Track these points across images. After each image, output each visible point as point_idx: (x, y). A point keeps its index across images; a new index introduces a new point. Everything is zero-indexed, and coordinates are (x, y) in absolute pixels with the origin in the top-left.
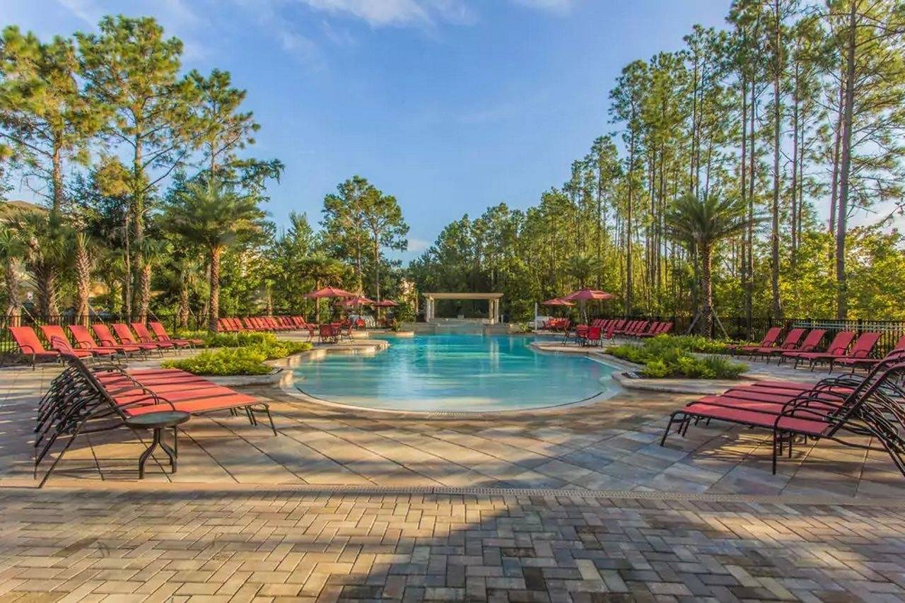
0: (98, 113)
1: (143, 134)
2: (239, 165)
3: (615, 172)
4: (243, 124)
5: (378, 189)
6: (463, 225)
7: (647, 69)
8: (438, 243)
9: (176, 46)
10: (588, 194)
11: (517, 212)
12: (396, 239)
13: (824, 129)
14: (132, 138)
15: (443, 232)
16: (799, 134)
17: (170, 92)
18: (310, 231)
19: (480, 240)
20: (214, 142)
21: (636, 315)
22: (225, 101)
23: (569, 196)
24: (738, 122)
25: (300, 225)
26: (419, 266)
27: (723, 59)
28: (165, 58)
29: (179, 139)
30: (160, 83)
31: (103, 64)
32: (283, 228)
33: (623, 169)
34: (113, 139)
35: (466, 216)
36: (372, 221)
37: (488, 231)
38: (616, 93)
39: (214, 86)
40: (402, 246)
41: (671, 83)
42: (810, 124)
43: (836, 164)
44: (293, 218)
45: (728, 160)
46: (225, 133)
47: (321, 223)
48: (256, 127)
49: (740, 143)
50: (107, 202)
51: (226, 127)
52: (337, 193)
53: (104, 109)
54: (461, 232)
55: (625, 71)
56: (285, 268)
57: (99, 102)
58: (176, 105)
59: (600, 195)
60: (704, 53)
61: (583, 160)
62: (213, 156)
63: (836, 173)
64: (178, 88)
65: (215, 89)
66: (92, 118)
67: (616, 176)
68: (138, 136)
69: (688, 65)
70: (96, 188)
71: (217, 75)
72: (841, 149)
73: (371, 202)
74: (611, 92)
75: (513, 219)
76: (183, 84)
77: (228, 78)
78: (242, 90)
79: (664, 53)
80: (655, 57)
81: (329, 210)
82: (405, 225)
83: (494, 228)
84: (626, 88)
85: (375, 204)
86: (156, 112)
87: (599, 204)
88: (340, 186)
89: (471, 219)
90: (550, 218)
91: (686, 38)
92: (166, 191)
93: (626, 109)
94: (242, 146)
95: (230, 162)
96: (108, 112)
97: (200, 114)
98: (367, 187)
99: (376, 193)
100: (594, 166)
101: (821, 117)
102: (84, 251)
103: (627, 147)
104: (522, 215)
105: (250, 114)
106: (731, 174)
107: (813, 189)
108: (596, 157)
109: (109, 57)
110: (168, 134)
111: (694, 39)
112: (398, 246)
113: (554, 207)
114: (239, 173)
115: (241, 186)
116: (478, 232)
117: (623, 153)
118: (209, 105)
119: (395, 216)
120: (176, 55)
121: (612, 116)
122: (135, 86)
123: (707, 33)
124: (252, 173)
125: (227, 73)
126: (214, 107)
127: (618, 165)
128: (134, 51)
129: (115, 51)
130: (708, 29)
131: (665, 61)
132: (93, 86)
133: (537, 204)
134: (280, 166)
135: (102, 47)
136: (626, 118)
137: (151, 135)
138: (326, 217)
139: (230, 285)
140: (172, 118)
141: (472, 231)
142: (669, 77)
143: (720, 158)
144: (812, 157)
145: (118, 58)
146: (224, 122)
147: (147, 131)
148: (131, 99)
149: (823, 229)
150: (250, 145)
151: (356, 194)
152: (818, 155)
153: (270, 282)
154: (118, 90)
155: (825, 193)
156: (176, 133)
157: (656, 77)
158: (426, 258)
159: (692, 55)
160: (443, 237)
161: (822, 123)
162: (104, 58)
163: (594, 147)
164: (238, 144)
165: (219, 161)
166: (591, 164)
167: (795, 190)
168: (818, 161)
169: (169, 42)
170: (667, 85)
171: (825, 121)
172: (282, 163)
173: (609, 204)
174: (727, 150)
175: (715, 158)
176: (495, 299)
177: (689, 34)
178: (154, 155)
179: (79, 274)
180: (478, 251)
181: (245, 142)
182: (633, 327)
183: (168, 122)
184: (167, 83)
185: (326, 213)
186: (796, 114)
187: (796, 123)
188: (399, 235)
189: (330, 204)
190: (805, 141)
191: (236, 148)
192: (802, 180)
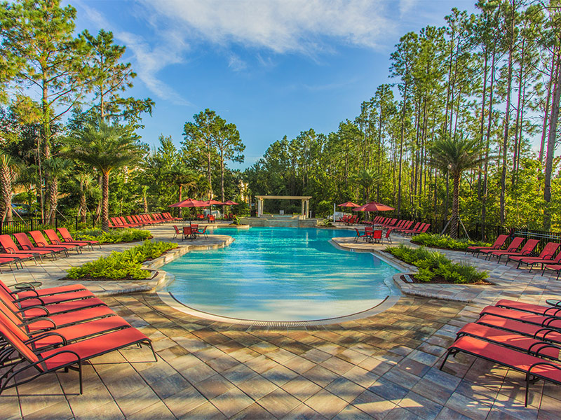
0: (12, 64)
1: (48, 80)
2: (122, 102)
3: (392, 111)
4: (124, 72)
5: (223, 119)
6: (283, 144)
7: (418, 39)
8: (265, 156)
9: (71, 12)
10: (372, 125)
11: (321, 136)
12: (236, 154)
13: (539, 85)
14: (40, 82)
15: (269, 148)
16: (522, 89)
17: (68, 48)
18: (175, 150)
19: (295, 154)
20: (102, 86)
21: (405, 216)
22: (109, 55)
23: (359, 126)
24: (480, 79)
25: (166, 145)
26: (252, 172)
27: (473, 36)
28: (63, 22)
29: (75, 84)
30: (60, 41)
31: (15, 26)
32: (155, 148)
33: (397, 108)
34: (26, 82)
35: (285, 137)
36: (218, 142)
37: (301, 148)
38: (394, 56)
39: (101, 43)
40: (240, 159)
41: (434, 50)
42: (529, 83)
43: (546, 112)
44: (162, 140)
45: (472, 105)
46: (110, 79)
47: (182, 143)
48: (133, 75)
49: (481, 94)
50: (22, 128)
51: (111, 74)
52: (193, 121)
53: (17, 61)
54: (282, 148)
55: (402, 40)
56: (156, 176)
57: (14, 55)
58: (72, 58)
59: (381, 126)
60: (458, 29)
61: (369, 101)
62: (102, 96)
63: (546, 118)
64: (74, 45)
65: (102, 45)
66: (9, 68)
67: (392, 113)
68: (45, 82)
69: (447, 38)
70: (14, 117)
71: (103, 34)
72: (551, 101)
73: (218, 128)
74: (392, 55)
75: (318, 140)
76: (77, 42)
77: (112, 37)
78: (123, 46)
79: (430, 26)
80: (423, 30)
81: (187, 134)
82: (242, 144)
83: (305, 146)
84: (402, 52)
85: (221, 129)
86: (58, 63)
87: (380, 133)
88: (196, 116)
89: (289, 140)
90: (345, 141)
91: (446, 18)
92: (68, 121)
93: (402, 68)
94: (123, 89)
95: (114, 100)
96: (21, 64)
97: (92, 64)
98: (215, 117)
99: (221, 121)
100: (377, 106)
101: (537, 78)
102: (6, 168)
103: (401, 94)
104: (325, 138)
105: (129, 65)
106: (473, 115)
107: (530, 128)
108: (379, 99)
109: (19, 20)
110: (67, 81)
111: (452, 18)
112: (237, 159)
113: (348, 133)
114: (122, 108)
115: (123, 118)
116: (294, 149)
117: (397, 97)
118: (98, 57)
119: (235, 139)
120: (72, 19)
121: (391, 73)
122: (41, 43)
123: (462, 15)
124: (131, 108)
125: (111, 33)
126: (101, 58)
127: (394, 105)
128: (39, 16)
129: (25, 16)
130: (462, 12)
131: (430, 32)
132: (8, 41)
133: (336, 131)
134: (152, 103)
135: (14, 12)
136: (401, 74)
137: (54, 80)
138: (185, 139)
139: (117, 190)
140: (70, 69)
141: (289, 148)
142: (433, 45)
143: (466, 104)
144: (530, 106)
145: (27, 21)
146: (109, 71)
147: (52, 76)
148: (37, 53)
149: (535, 157)
150: (129, 88)
151: (207, 122)
152: (534, 105)
153: (146, 188)
154: (28, 46)
155: (537, 131)
156: (74, 80)
157: (424, 46)
158: (257, 166)
159: (451, 30)
160: (269, 152)
161: (538, 82)
162: (15, 21)
163: (377, 92)
164: (120, 87)
165: (107, 99)
166: (375, 104)
167: (517, 128)
168: (533, 109)
169: (66, 9)
170: (431, 51)
171: (540, 80)
172: (153, 101)
173: (386, 132)
174: (471, 99)
175: (462, 104)
176: (306, 200)
177: (448, 15)
178: (57, 95)
179: (3, 184)
180: (293, 162)
181: (126, 86)
182: (402, 224)
183: (67, 71)
184: (65, 41)
185: (186, 136)
186: (521, 75)
187: (521, 81)
188: (238, 152)
189: (189, 129)
190: (526, 94)
191: (119, 90)
192: (522, 122)
